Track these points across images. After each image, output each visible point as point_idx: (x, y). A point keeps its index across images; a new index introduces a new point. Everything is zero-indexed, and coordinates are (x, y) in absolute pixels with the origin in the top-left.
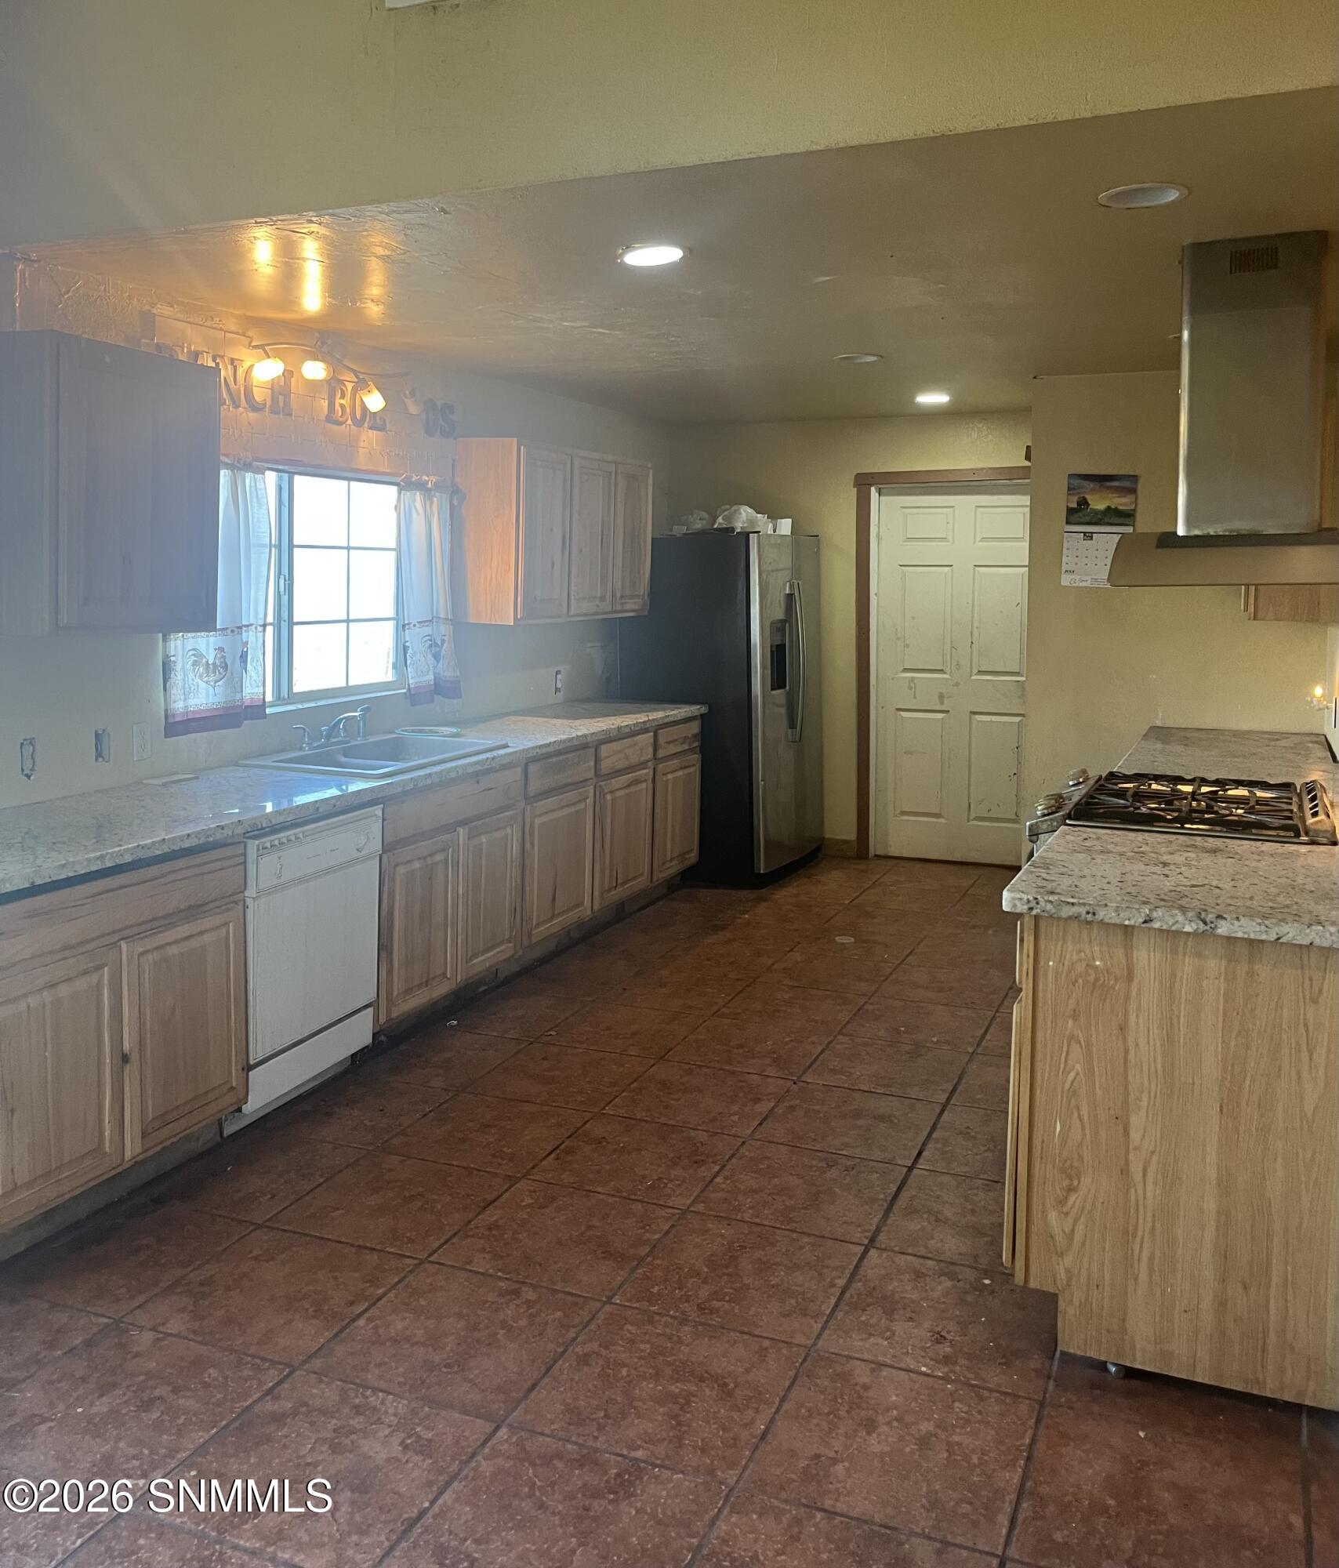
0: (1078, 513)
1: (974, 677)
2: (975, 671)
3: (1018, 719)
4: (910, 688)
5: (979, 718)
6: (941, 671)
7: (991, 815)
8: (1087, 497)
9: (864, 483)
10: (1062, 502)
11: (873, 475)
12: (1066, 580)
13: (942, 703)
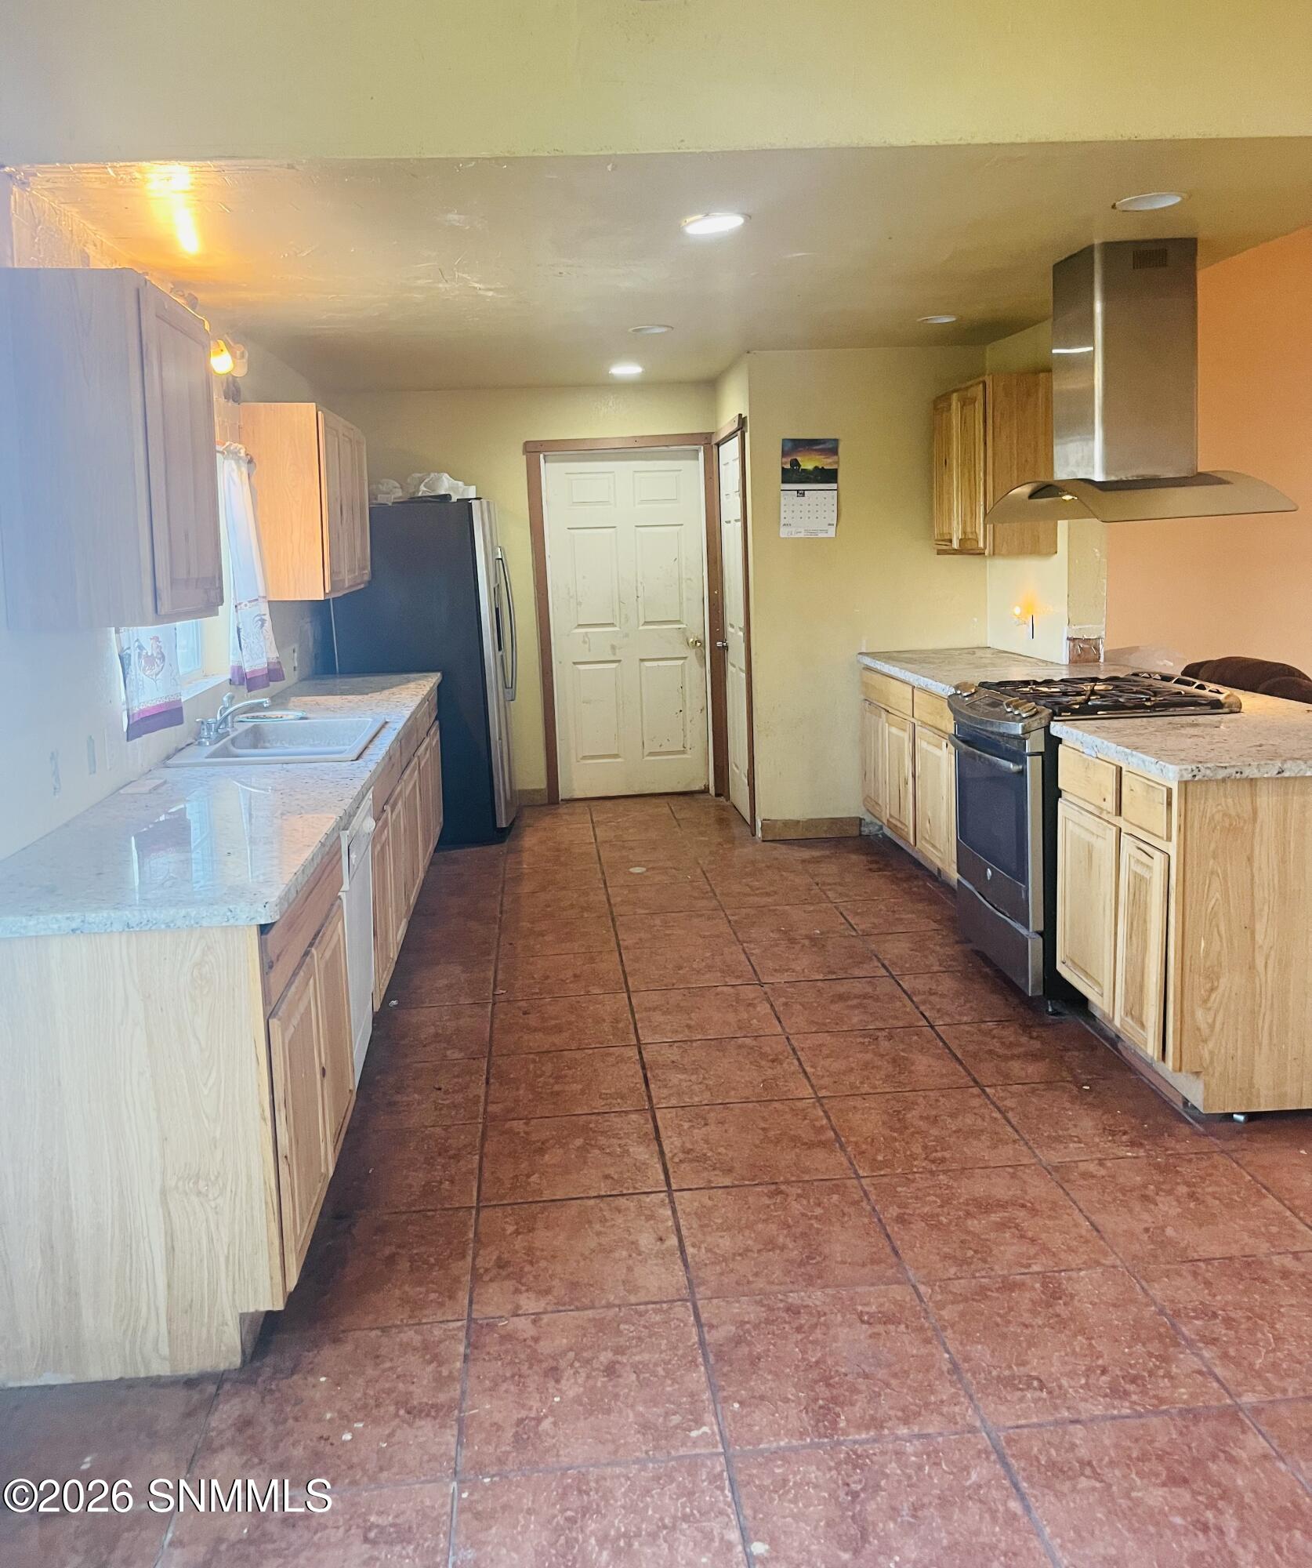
0: (792, 475)
1: (641, 628)
2: (642, 622)
3: (680, 662)
4: (584, 642)
5: (648, 664)
6: (612, 625)
7: (663, 749)
8: (799, 459)
9: (534, 451)
10: (776, 463)
11: (541, 443)
12: (784, 532)
13: (614, 654)
